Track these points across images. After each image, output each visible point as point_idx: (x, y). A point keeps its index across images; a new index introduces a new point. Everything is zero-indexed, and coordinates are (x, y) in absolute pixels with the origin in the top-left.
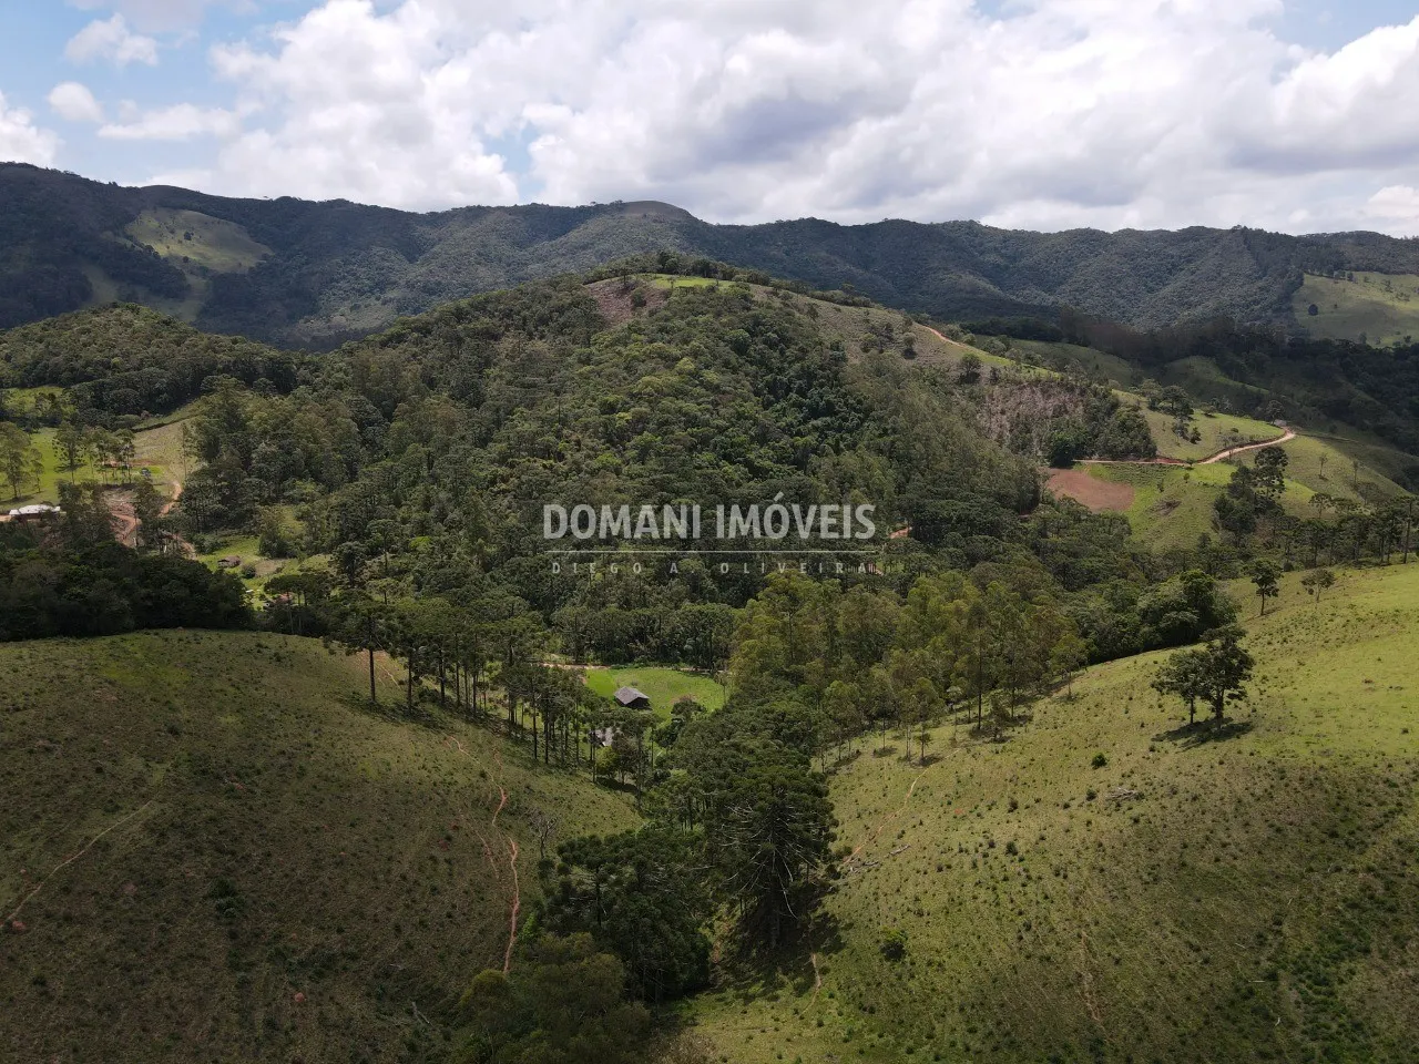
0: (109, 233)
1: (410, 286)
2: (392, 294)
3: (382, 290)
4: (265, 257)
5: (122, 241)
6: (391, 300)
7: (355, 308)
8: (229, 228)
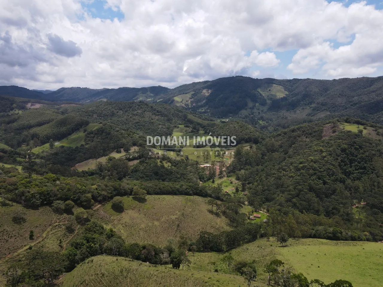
0: (254, 91)
1: (318, 103)
2: (313, 105)
3: (311, 104)
4: (286, 94)
5: (256, 92)
6: (312, 107)
7: (303, 109)
8: (280, 87)
